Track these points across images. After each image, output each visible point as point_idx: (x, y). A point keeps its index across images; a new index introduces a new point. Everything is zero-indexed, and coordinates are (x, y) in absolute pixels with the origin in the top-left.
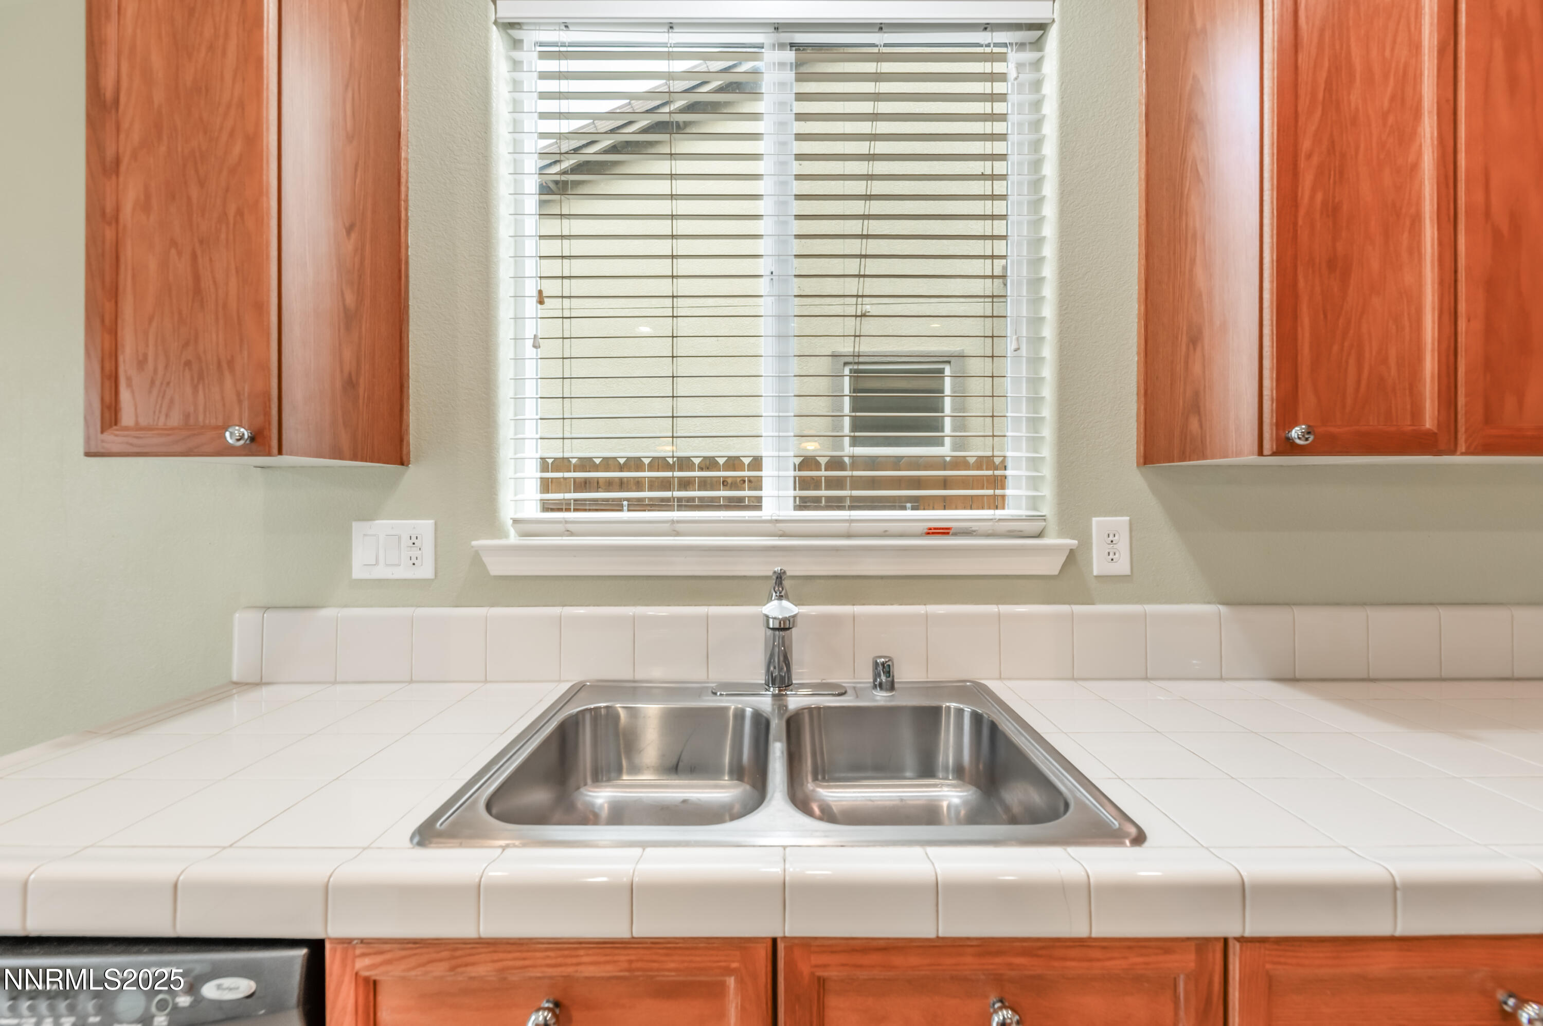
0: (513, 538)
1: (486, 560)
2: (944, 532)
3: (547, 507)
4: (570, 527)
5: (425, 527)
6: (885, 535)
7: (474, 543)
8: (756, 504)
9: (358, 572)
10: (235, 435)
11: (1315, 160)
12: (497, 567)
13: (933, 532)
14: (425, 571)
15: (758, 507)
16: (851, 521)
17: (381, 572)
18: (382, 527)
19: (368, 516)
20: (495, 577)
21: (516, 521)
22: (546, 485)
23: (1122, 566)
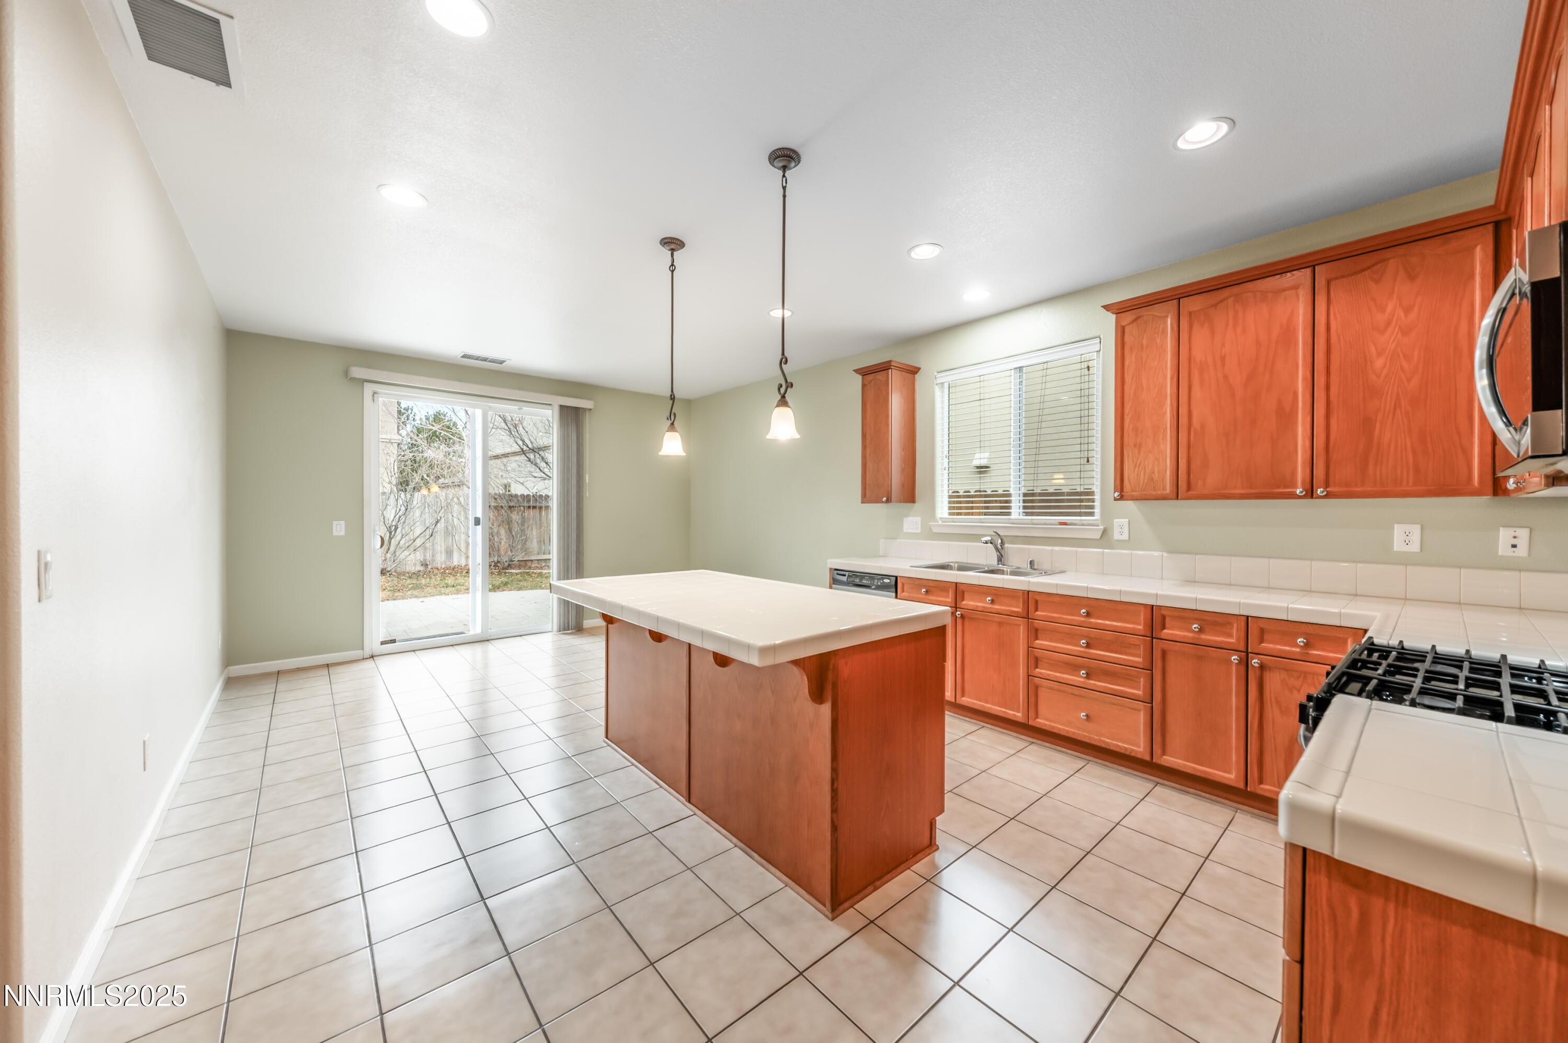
0: (940, 523)
1: (933, 528)
2: (1065, 524)
3: (950, 514)
4: (954, 520)
5: (919, 519)
6: (1045, 524)
7: (930, 523)
8: (1009, 514)
9: (905, 530)
10: (885, 499)
11: (1130, 416)
12: (935, 530)
13: (1061, 524)
14: (919, 531)
15: (1010, 515)
16: (1032, 519)
17: (910, 531)
18: (910, 519)
19: (907, 516)
20: (935, 533)
21: (941, 518)
22: (950, 508)
23: (1125, 536)
